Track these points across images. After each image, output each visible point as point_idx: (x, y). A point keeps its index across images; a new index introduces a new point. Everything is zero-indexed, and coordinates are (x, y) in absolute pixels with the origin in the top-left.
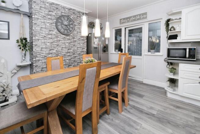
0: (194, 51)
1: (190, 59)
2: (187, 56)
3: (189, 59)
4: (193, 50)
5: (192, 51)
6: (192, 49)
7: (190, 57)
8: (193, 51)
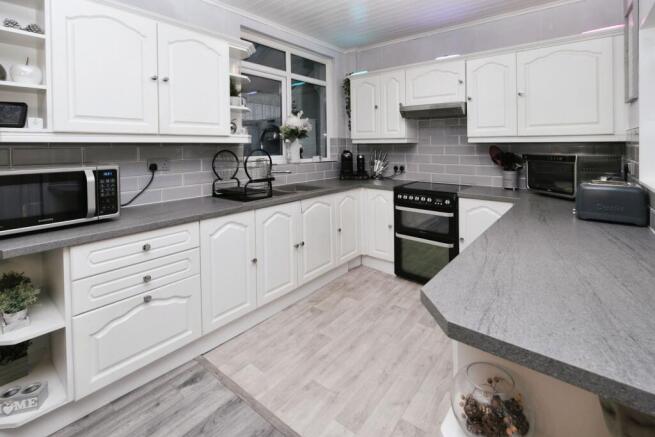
0: (113, 180)
1: (101, 217)
2: (92, 204)
3: (96, 218)
4: (107, 177)
5: (105, 184)
6: (106, 174)
7: (101, 210)
8: (108, 181)
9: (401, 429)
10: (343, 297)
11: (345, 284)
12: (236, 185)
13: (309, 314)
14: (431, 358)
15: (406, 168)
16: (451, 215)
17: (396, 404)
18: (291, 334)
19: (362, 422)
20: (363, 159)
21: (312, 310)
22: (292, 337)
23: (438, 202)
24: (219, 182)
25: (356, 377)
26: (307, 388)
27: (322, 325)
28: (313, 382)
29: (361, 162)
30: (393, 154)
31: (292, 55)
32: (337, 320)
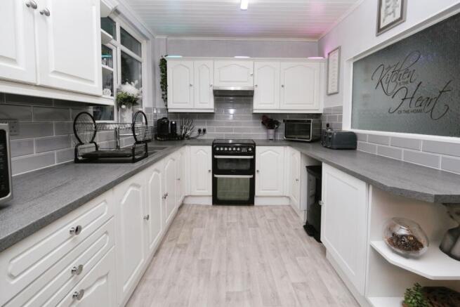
9: (297, 288)
10: (191, 229)
11: (184, 221)
12: (94, 149)
13: (179, 250)
14: (273, 244)
15: (207, 130)
16: (252, 157)
17: (282, 277)
18: (179, 270)
19: (278, 298)
20: (175, 124)
21: (178, 246)
22: (182, 272)
23: (244, 150)
24: (80, 147)
25: (249, 275)
26: (228, 299)
27: (195, 253)
28: (227, 293)
29: (174, 127)
30: (197, 120)
31: (121, 28)
32: (202, 246)
